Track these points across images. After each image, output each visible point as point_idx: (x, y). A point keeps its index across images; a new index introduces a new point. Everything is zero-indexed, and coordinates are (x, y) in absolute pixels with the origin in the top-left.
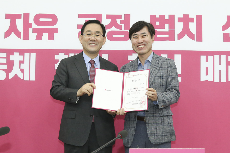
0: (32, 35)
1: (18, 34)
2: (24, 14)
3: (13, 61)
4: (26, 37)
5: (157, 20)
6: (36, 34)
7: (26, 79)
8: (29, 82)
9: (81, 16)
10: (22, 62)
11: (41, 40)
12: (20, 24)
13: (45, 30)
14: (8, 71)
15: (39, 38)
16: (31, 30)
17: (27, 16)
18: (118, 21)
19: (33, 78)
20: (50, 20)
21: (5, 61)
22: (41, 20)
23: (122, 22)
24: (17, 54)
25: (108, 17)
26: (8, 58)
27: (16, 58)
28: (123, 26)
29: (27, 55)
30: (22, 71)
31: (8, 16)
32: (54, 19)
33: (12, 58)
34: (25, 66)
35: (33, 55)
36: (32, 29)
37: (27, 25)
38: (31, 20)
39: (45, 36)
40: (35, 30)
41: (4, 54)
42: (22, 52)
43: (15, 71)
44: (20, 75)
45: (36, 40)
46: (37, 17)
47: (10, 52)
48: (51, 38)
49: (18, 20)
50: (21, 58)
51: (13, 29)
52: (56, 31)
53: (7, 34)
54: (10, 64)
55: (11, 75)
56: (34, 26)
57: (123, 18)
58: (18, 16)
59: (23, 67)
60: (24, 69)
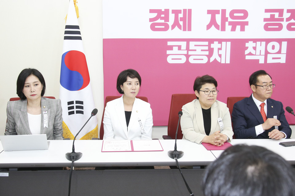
0: (228, 27)
1: (217, 27)
2: (222, 10)
3: (213, 49)
4: (223, 29)
6: (231, 26)
7: (223, 62)
8: (225, 64)
9: (267, 11)
10: (220, 49)
11: (235, 31)
13: (238, 23)
14: (209, 56)
15: (233, 29)
16: (227, 23)
17: (224, 11)
19: (228, 62)
20: (242, 15)
21: (207, 48)
22: (235, 15)
24: (216, 43)
25: (288, 11)
26: (209, 46)
27: (215, 45)
29: (224, 43)
30: (220, 56)
31: (209, 12)
32: (246, 14)
33: (212, 46)
34: (222, 52)
35: (229, 44)
37: (224, 19)
38: (227, 15)
39: (238, 27)
40: (230, 23)
41: (207, 43)
42: (220, 41)
43: (215, 56)
44: (218, 59)
45: (231, 31)
46: (232, 12)
47: (211, 41)
48: (243, 29)
49: (217, 15)
50: (219, 46)
51: (213, 22)
52: (247, 23)
53: (209, 27)
54: (211, 51)
55: (212, 60)
56: (230, 20)
58: (217, 12)
59: (220, 52)
60: (221, 55)
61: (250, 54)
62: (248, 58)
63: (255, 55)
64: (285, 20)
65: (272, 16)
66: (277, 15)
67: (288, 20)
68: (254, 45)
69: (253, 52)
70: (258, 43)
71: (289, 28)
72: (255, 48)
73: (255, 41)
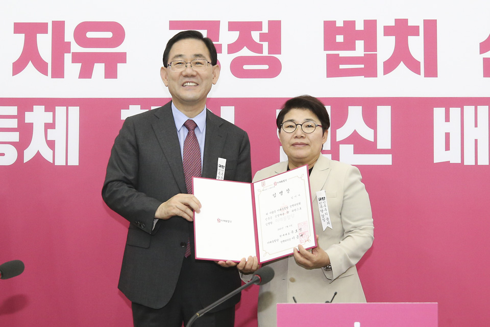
0: (72, 69)
1: (41, 67)
2: (54, 22)
3: (31, 125)
4: (58, 72)
5: (339, 31)
6: (78, 66)
7: (60, 161)
8: (67, 168)
9: (174, 25)
10: (50, 126)
11: (90, 77)
12: (44, 44)
13: (99, 58)
14: (21, 146)
15: (86, 73)
16: (68, 57)
17: (59, 27)
18: (255, 36)
19: (74, 161)
20: (108, 35)
21: (14, 123)
22: (90, 35)
23: (263, 37)
24: (39, 109)
25: (233, 26)
26: (20, 117)
27: (37, 117)
28: (265, 45)
29: (60, 110)
30: (51, 144)
31: (19, 28)
32: (118, 32)
33: (29, 117)
34: (56, 135)
35: (75, 111)
36: (71, 54)
37: (60, 47)
38: (69, 36)
39: (99, 69)
40: (76, 58)
41: (13, 110)
42: (50, 104)
43: (37, 146)
44: (47, 155)
45: (80, 78)
46: (82, 29)
47: (25, 105)
48: (111, 73)
49: (40, 37)
50: (48, 117)
51: (30, 55)
52: (122, 58)
53: (18, 67)
54: (26, 131)
55: (28, 155)
56: (76, 48)
57: (265, 29)
58: (41, 28)
59: (52, 136)
60: (54, 141)
64: (225, 49)
67: (232, 48)
71: (238, 69)
73: (146, 104)
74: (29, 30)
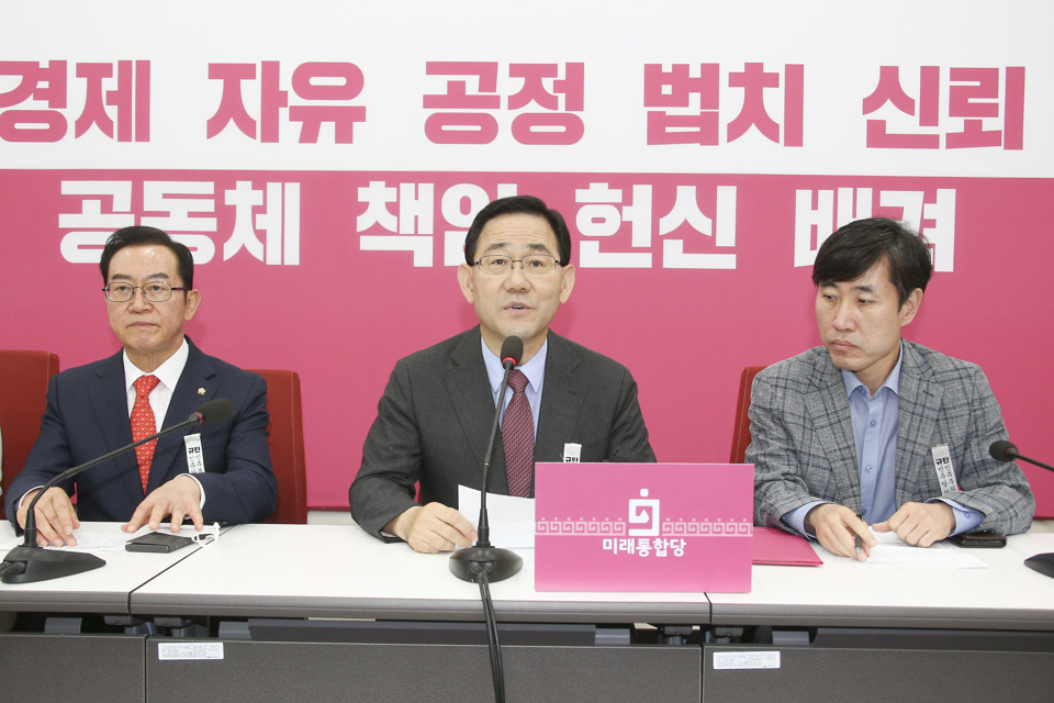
0: (289, 129)
1: (247, 126)
2: (264, 63)
3: (233, 208)
4: (271, 134)
5: (667, 78)
6: (299, 125)
7: (273, 259)
8: (282, 269)
9: (434, 68)
10: (259, 210)
11: (315, 142)
12: (251, 93)
13: (327, 114)
14: (220, 237)
15: (309, 136)
16: (284, 113)
17: (271, 69)
18: (548, 84)
19: (293, 259)
20: (341, 81)
21: (209, 205)
22: (315, 81)
23: (558, 86)
24: (244, 186)
25: (516, 70)
26: (218, 197)
27: (242, 197)
28: (562, 98)
29: (273, 188)
30: (261, 235)
31: (216, 71)
32: (354, 78)
33: (230, 197)
34: (268, 222)
35: (294, 190)
36: (288, 109)
37: (273, 98)
38: (285, 83)
39: (327, 129)
40: (296, 114)
41: (208, 187)
42: (260, 179)
43: (242, 237)
44: (256, 250)
45: (300, 141)
46: (303, 73)
47: (225, 179)
48: (344, 136)
49: (245, 84)
50: (257, 197)
51: (231, 109)
52: (360, 114)
53: (215, 127)
54: (226, 217)
55: (230, 250)
56: (295, 100)
57: (562, 75)
58: (247, 71)
59: (262, 223)
60: (265, 231)
61: (377, 230)
62: (368, 244)
63: (397, 234)
64: (504, 102)
65: (456, 89)
66: (472, 85)
67: (515, 102)
68: (390, 194)
69: (389, 222)
70: (407, 188)
71: (522, 131)
72: (393, 208)
73: (393, 179)
74: (230, 75)
